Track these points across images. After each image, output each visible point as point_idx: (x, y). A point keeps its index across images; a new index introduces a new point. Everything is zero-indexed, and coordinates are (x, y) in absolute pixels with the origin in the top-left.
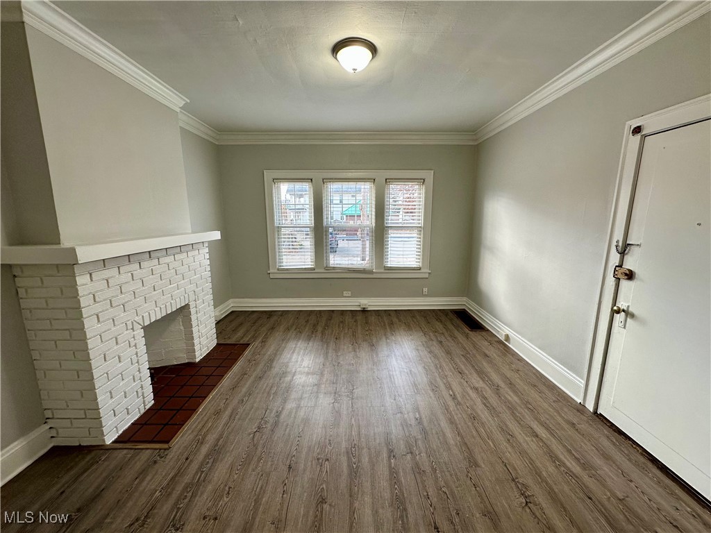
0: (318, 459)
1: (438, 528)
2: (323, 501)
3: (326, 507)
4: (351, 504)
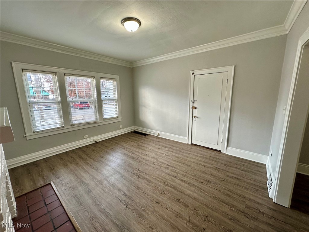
0: (161, 193)
1: (202, 182)
2: (178, 200)
3: (181, 200)
4: (184, 194)
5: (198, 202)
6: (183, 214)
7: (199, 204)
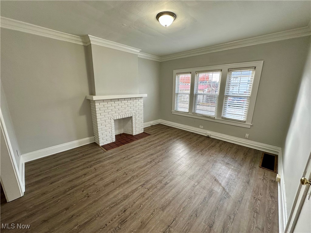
0: (125, 173)
1: (125, 211)
3: (112, 183)
5: (103, 196)
6: (100, 182)
7: (101, 196)
